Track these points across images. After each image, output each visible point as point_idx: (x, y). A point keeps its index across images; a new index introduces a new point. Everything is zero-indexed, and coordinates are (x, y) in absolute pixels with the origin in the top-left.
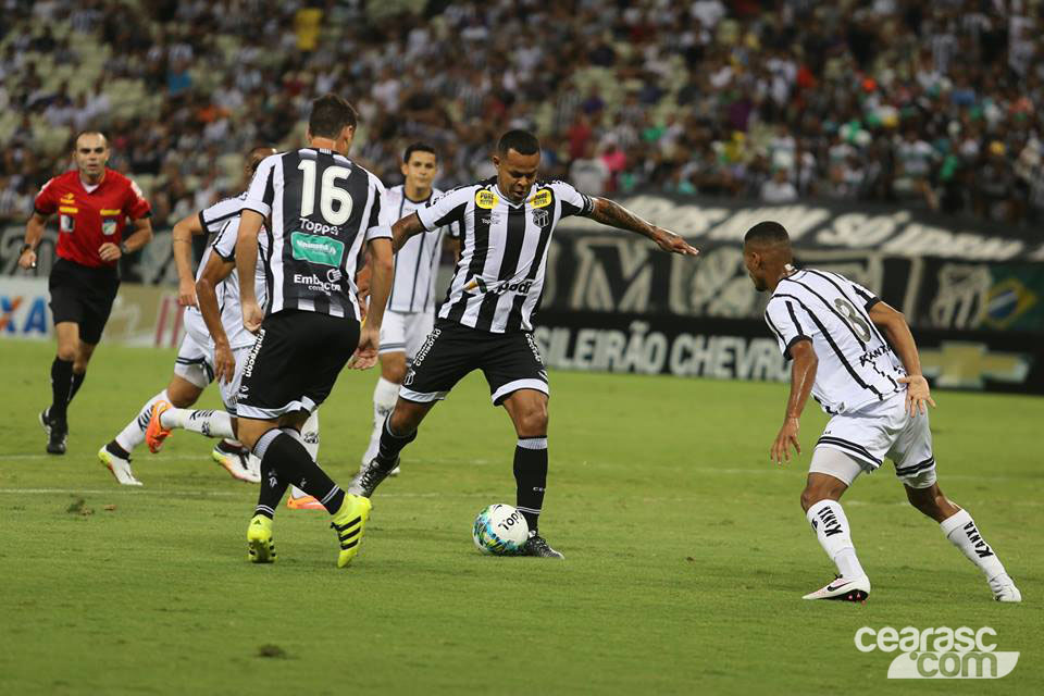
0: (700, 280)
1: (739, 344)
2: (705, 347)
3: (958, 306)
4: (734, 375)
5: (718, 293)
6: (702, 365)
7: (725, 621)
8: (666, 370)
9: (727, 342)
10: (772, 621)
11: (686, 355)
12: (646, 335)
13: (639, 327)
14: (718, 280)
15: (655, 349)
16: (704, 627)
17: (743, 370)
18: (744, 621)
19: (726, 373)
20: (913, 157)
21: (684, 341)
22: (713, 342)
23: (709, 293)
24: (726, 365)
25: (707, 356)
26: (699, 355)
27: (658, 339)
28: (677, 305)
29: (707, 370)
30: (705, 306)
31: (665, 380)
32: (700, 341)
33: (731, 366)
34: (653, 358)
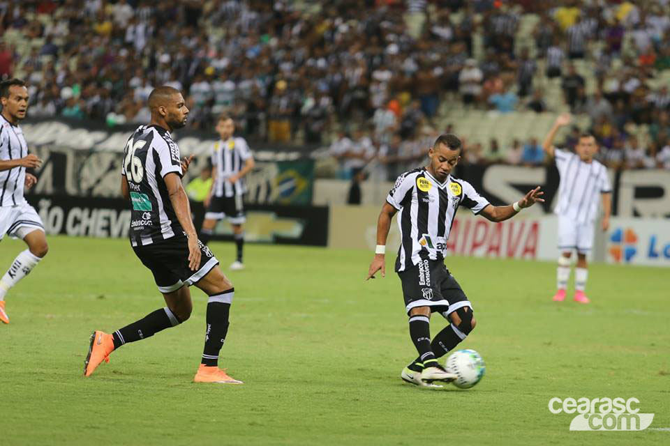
0: (86, 172)
1: (113, 214)
2: (90, 216)
3: (258, 189)
4: (109, 234)
5: (99, 181)
6: (87, 229)
7: (100, 394)
8: (63, 231)
9: (104, 213)
10: (131, 393)
11: (77, 222)
12: (49, 209)
13: (45, 204)
14: (98, 172)
15: (56, 218)
16: (86, 399)
17: (115, 231)
18: (113, 394)
19: (104, 233)
20: (223, 92)
21: (75, 212)
22: (95, 213)
23: (92, 181)
24: (103, 228)
25: (91, 222)
26: (85, 222)
27: (58, 211)
28: (71, 188)
29: (91, 231)
30: (91, 190)
31: (63, 239)
32: (86, 212)
33: (108, 229)
34: (54, 224)
